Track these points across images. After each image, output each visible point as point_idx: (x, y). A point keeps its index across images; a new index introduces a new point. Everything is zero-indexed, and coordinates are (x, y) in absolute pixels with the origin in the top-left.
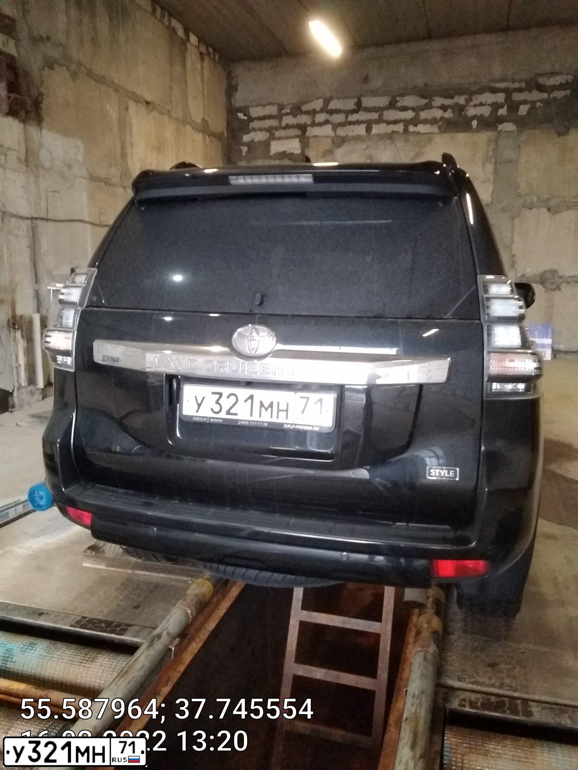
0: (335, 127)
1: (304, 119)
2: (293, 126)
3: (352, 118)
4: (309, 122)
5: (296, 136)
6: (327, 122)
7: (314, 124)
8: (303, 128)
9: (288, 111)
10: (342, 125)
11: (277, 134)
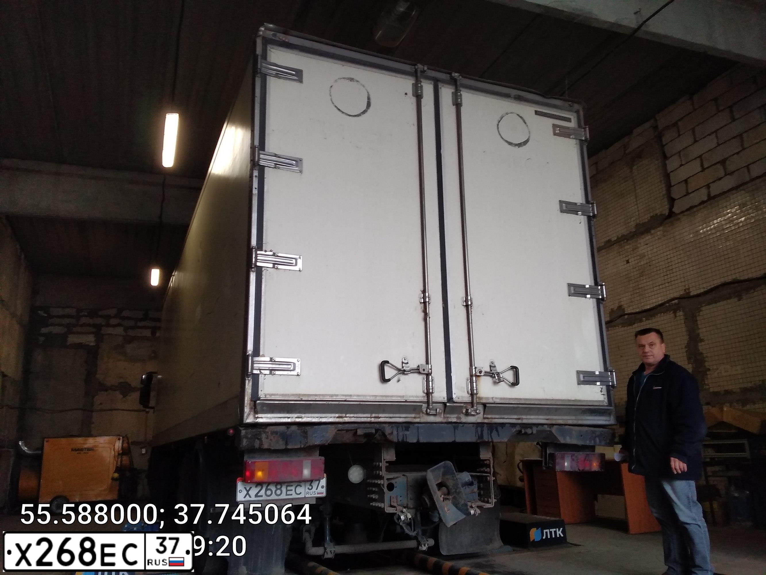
0: (126, 329)
1: (99, 321)
2: (89, 325)
3: (140, 324)
4: (103, 323)
5: (93, 333)
6: (119, 325)
7: (108, 325)
8: (98, 327)
9: (86, 314)
10: (132, 328)
11: (75, 329)
